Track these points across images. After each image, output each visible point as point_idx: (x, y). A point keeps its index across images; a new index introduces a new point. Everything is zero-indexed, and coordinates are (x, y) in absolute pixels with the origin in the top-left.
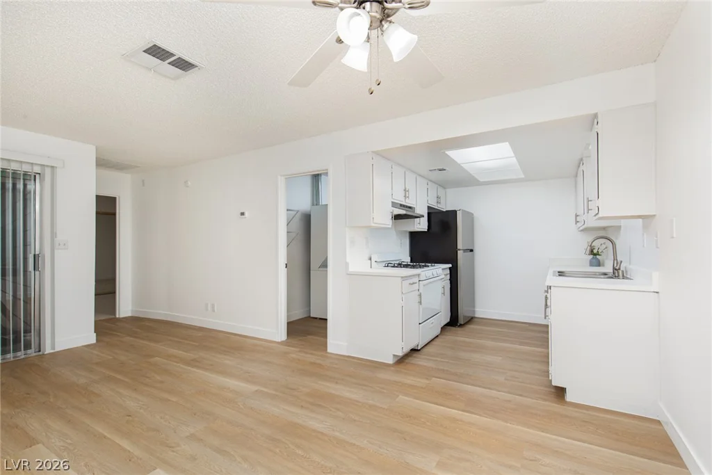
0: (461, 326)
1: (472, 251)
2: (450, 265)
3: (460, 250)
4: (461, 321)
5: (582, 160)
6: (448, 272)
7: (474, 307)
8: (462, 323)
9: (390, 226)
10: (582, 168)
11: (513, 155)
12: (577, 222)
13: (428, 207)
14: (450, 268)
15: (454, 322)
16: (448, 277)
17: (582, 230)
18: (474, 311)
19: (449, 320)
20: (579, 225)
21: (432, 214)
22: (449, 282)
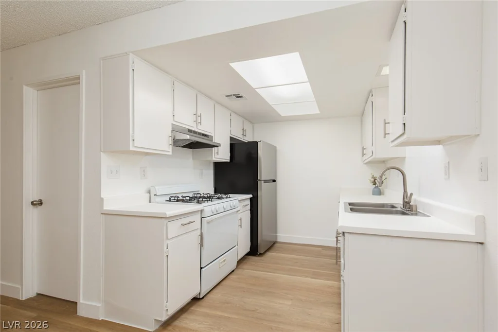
0: (261, 255)
1: (274, 181)
2: (251, 196)
3: (260, 180)
4: (261, 250)
5: (371, 91)
6: (248, 202)
7: (276, 232)
8: (262, 252)
9: (170, 153)
10: (370, 99)
11: (307, 79)
12: (364, 154)
13: (231, 138)
14: (251, 199)
15: (254, 251)
16: (249, 207)
17: (366, 163)
18: (276, 237)
19: (249, 250)
20: (365, 157)
21: (234, 145)
22: (249, 211)
